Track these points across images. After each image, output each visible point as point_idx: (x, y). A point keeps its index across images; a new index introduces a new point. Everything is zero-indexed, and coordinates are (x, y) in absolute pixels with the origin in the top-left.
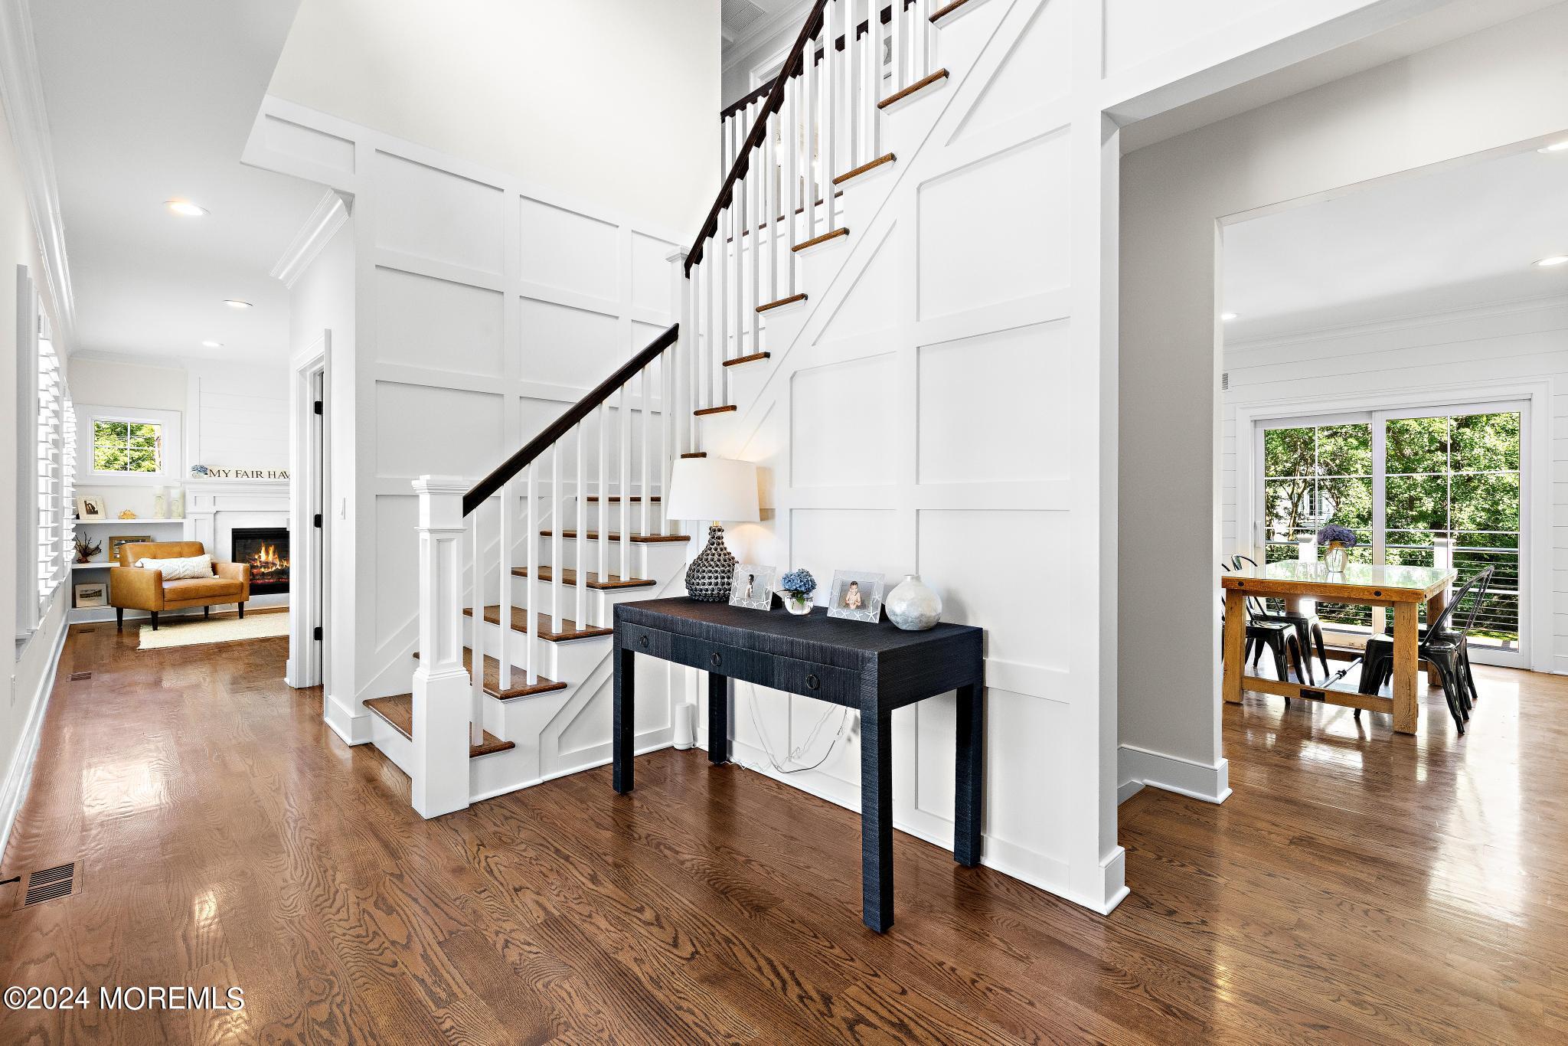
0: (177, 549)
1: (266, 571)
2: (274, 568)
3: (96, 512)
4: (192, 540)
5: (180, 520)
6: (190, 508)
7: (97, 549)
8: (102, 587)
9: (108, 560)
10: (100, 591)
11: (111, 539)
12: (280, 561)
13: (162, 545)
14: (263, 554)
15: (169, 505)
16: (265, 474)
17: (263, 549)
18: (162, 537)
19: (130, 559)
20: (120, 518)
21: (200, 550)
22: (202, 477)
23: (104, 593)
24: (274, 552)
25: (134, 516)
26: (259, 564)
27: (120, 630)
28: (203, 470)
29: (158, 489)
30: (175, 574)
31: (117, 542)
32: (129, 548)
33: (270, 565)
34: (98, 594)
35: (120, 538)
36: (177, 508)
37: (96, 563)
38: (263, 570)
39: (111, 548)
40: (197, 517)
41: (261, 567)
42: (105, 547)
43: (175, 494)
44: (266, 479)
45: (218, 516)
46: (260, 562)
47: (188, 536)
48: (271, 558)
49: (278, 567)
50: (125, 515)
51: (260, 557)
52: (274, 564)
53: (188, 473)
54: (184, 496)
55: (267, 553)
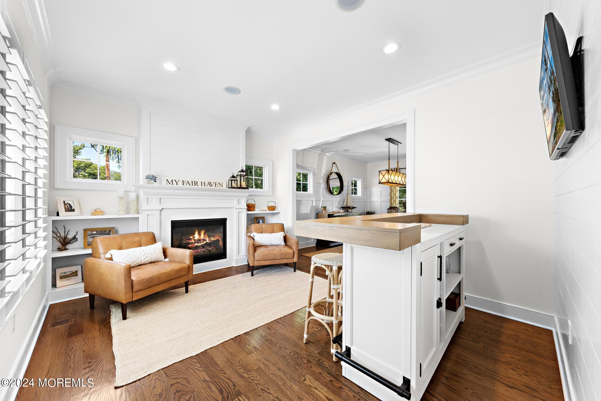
0: (137, 239)
1: (199, 244)
2: (205, 242)
3: (73, 210)
4: (145, 230)
5: (136, 216)
6: (144, 206)
7: (75, 238)
8: (78, 268)
9: (83, 246)
10: (77, 271)
11: (85, 230)
12: (209, 237)
13: (125, 236)
14: (197, 236)
15: (128, 204)
16: (199, 184)
17: (197, 233)
18: (123, 229)
19: (101, 250)
20: (92, 214)
21: (153, 240)
22: (151, 184)
23: (80, 274)
24: (205, 234)
25: (102, 213)
26: (193, 241)
27: (92, 307)
28: (154, 178)
29: (121, 193)
30: (138, 262)
31: (89, 233)
32: (100, 240)
33: (201, 241)
34: (75, 274)
35: (92, 230)
36: (133, 207)
37: (73, 251)
38: (196, 244)
39: (85, 237)
40: (149, 213)
41: (195, 243)
42: (80, 237)
43: (132, 196)
44: (200, 186)
45: (163, 212)
46: (194, 240)
47: (142, 229)
48: (202, 237)
49: (207, 241)
50: (96, 212)
51: (194, 237)
52: (206, 240)
53: (142, 181)
54: (138, 197)
55: (200, 234)
